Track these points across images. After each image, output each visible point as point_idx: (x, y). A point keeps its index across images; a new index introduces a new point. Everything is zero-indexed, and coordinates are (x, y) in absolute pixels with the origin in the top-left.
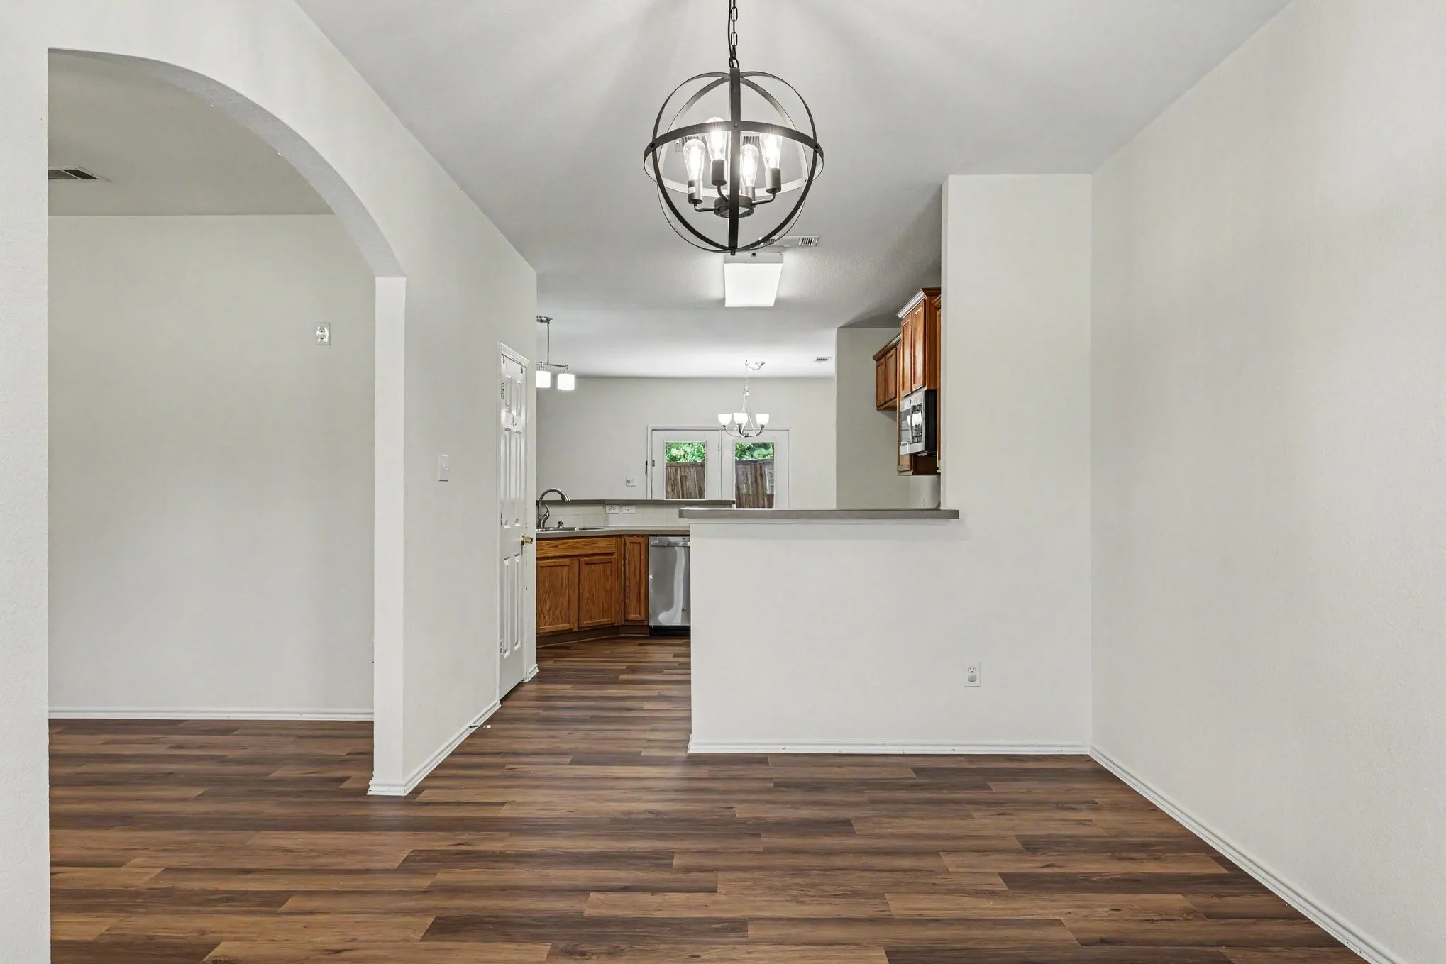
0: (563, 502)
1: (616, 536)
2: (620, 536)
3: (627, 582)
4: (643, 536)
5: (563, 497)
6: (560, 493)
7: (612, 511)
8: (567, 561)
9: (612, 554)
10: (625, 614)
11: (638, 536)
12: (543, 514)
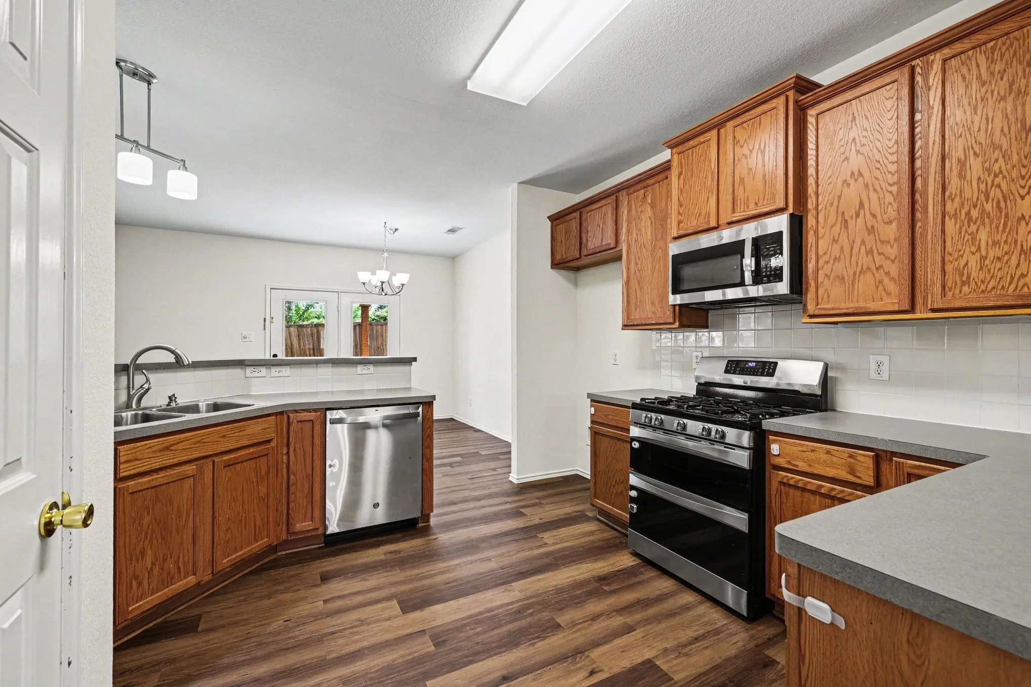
0: (179, 364)
1: (276, 414)
2: (281, 413)
3: (292, 477)
4: (316, 410)
5: (178, 357)
6: (173, 352)
7: (255, 374)
8: (190, 469)
9: (269, 441)
10: (288, 524)
11: (309, 411)
12: (137, 386)
